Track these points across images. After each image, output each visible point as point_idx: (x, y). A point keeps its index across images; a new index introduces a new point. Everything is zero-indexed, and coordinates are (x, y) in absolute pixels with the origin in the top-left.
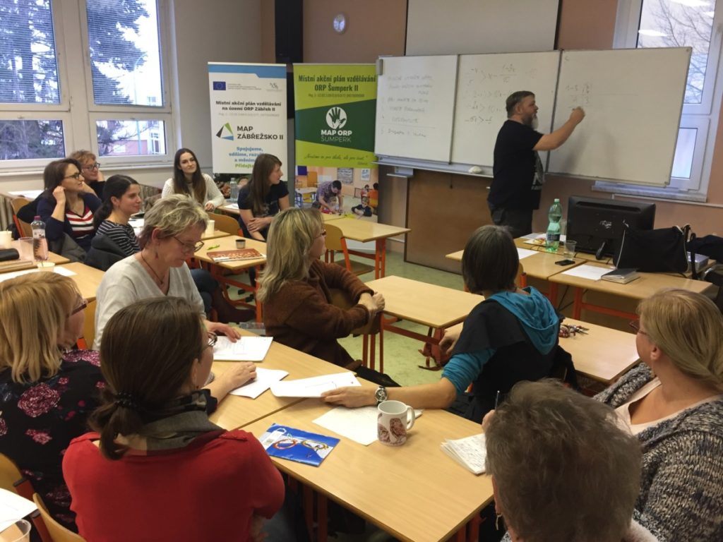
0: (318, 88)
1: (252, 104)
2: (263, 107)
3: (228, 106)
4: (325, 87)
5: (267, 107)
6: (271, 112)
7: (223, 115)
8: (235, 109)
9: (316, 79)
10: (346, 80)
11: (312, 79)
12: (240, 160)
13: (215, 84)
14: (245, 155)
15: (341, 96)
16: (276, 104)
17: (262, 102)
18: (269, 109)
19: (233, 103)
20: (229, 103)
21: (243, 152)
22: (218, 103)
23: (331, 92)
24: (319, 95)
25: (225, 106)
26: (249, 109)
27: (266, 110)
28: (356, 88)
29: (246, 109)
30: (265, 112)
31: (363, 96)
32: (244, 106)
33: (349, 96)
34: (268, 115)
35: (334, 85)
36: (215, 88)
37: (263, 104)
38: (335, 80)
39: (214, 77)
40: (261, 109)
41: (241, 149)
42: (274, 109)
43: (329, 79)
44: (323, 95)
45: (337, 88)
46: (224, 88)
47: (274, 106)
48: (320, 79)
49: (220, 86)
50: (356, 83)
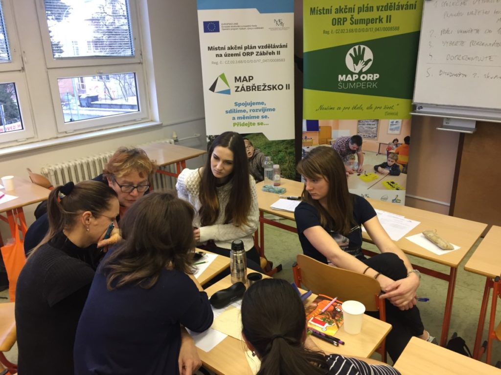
0: (336, 22)
1: (251, 48)
2: (265, 50)
3: (223, 52)
4: (345, 20)
5: (270, 50)
6: (276, 57)
7: (217, 63)
8: (232, 55)
9: (334, 11)
10: (375, 9)
11: (328, 11)
12: (239, 118)
13: (206, 24)
14: (244, 111)
15: (367, 30)
16: (281, 47)
17: (265, 45)
18: (273, 53)
19: (229, 49)
20: (223, 49)
21: (242, 108)
22: (210, 49)
23: (354, 26)
24: (337, 32)
25: (219, 52)
26: (248, 54)
27: (270, 54)
28: (389, 19)
29: (245, 54)
30: (268, 57)
31: (397, 28)
32: (242, 51)
33: (377, 29)
34: (272, 61)
35: (357, 16)
36: (206, 30)
37: (266, 47)
38: (360, 10)
39: (204, 15)
40: (263, 54)
41: (240, 105)
42: (279, 53)
43: (351, 10)
44: (343, 31)
45: (362, 21)
46: (217, 30)
47: (279, 49)
48: (339, 10)
49: (212, 27)
50: (389, 13)
